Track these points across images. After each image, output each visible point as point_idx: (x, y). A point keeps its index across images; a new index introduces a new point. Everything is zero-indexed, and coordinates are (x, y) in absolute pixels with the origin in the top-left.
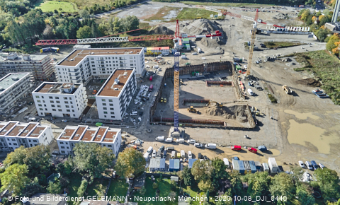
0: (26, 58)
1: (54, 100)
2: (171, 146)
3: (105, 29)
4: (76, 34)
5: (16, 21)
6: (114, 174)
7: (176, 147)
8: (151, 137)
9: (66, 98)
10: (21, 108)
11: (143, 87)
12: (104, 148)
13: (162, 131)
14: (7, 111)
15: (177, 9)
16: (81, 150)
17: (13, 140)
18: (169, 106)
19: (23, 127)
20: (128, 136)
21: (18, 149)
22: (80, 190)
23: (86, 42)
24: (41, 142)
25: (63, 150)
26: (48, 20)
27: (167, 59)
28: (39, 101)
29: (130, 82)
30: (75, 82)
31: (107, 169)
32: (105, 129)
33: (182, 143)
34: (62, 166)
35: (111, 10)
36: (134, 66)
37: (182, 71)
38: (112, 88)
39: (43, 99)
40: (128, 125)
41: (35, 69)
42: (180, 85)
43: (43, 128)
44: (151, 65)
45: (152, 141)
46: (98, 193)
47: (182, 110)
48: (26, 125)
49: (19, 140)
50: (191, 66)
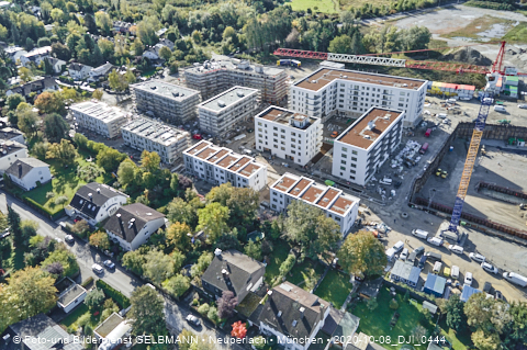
0: (258, 70)
1: (279, 133)
2: (437, 252)
3: (373, 43)
4: (328, 45)
5: (258, 20)
6: (335, 261)
7: (444, 257)
8: (405, 226)
9: (294, 134)
10: (238, 134)
11: (410, 143)
12: (330, 220)
13: (427, 222)
14: (223, 134)
15: (508, 22)
16: (297, 211)
17: (222, 172)
18: (449, 186)
19: (235, 159)
20: (368, 213)
21: (225, 186)
22: (284, 266)
23: (339, 60)
24: (251, 184)
25: (275, 203)
26: (296, 22)
27: (464, 107)
28: (260, 130)
29: (391, 132)
30: (311, 114)
31: (326, 251)
32: (336, 193)
33: (459, 255)
34: (268, 225)
35: (388, 15)
36: (404, 108)
37: (490, 132)
38: (361, 134)
39: (266, 128)
40: (372, 197)
41: (265, 86)
42: (478, 155)
43: (257, 167)
44: (433, 111)
45: (405, 233)
46: (307, 280)
47: (473, 198)
48: (239, 157)
49: (228, 173)
50: (510, 127)
